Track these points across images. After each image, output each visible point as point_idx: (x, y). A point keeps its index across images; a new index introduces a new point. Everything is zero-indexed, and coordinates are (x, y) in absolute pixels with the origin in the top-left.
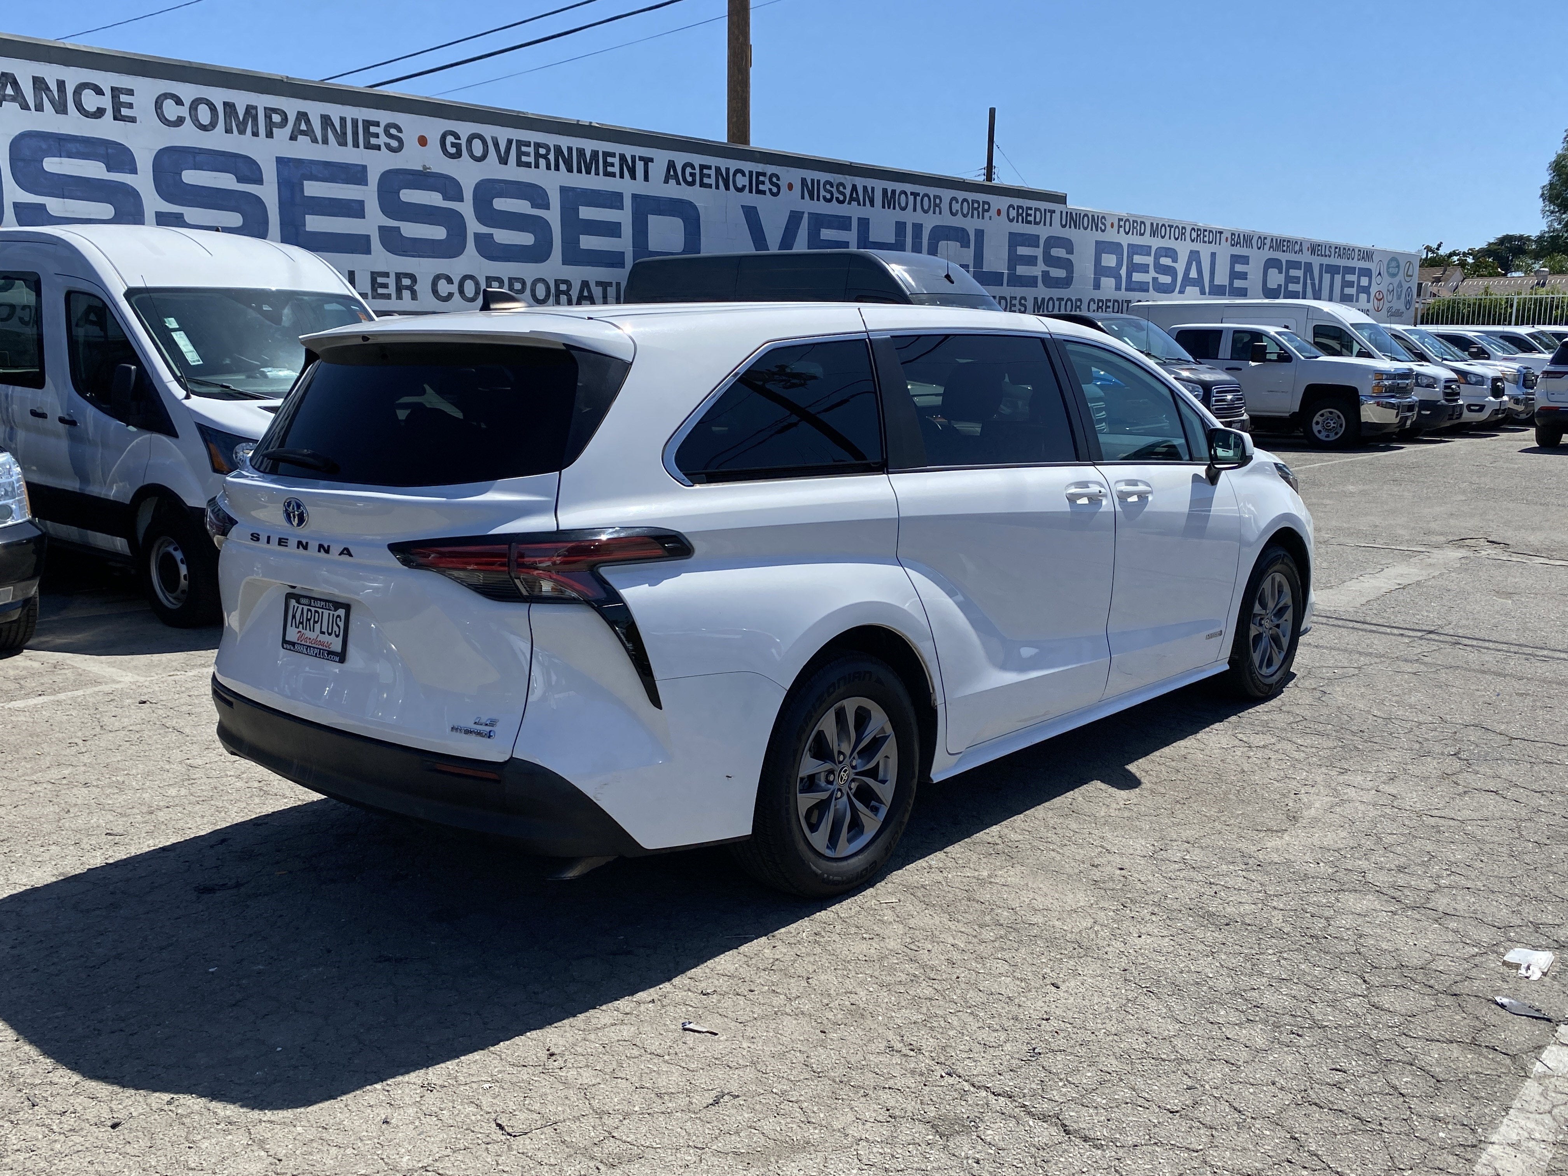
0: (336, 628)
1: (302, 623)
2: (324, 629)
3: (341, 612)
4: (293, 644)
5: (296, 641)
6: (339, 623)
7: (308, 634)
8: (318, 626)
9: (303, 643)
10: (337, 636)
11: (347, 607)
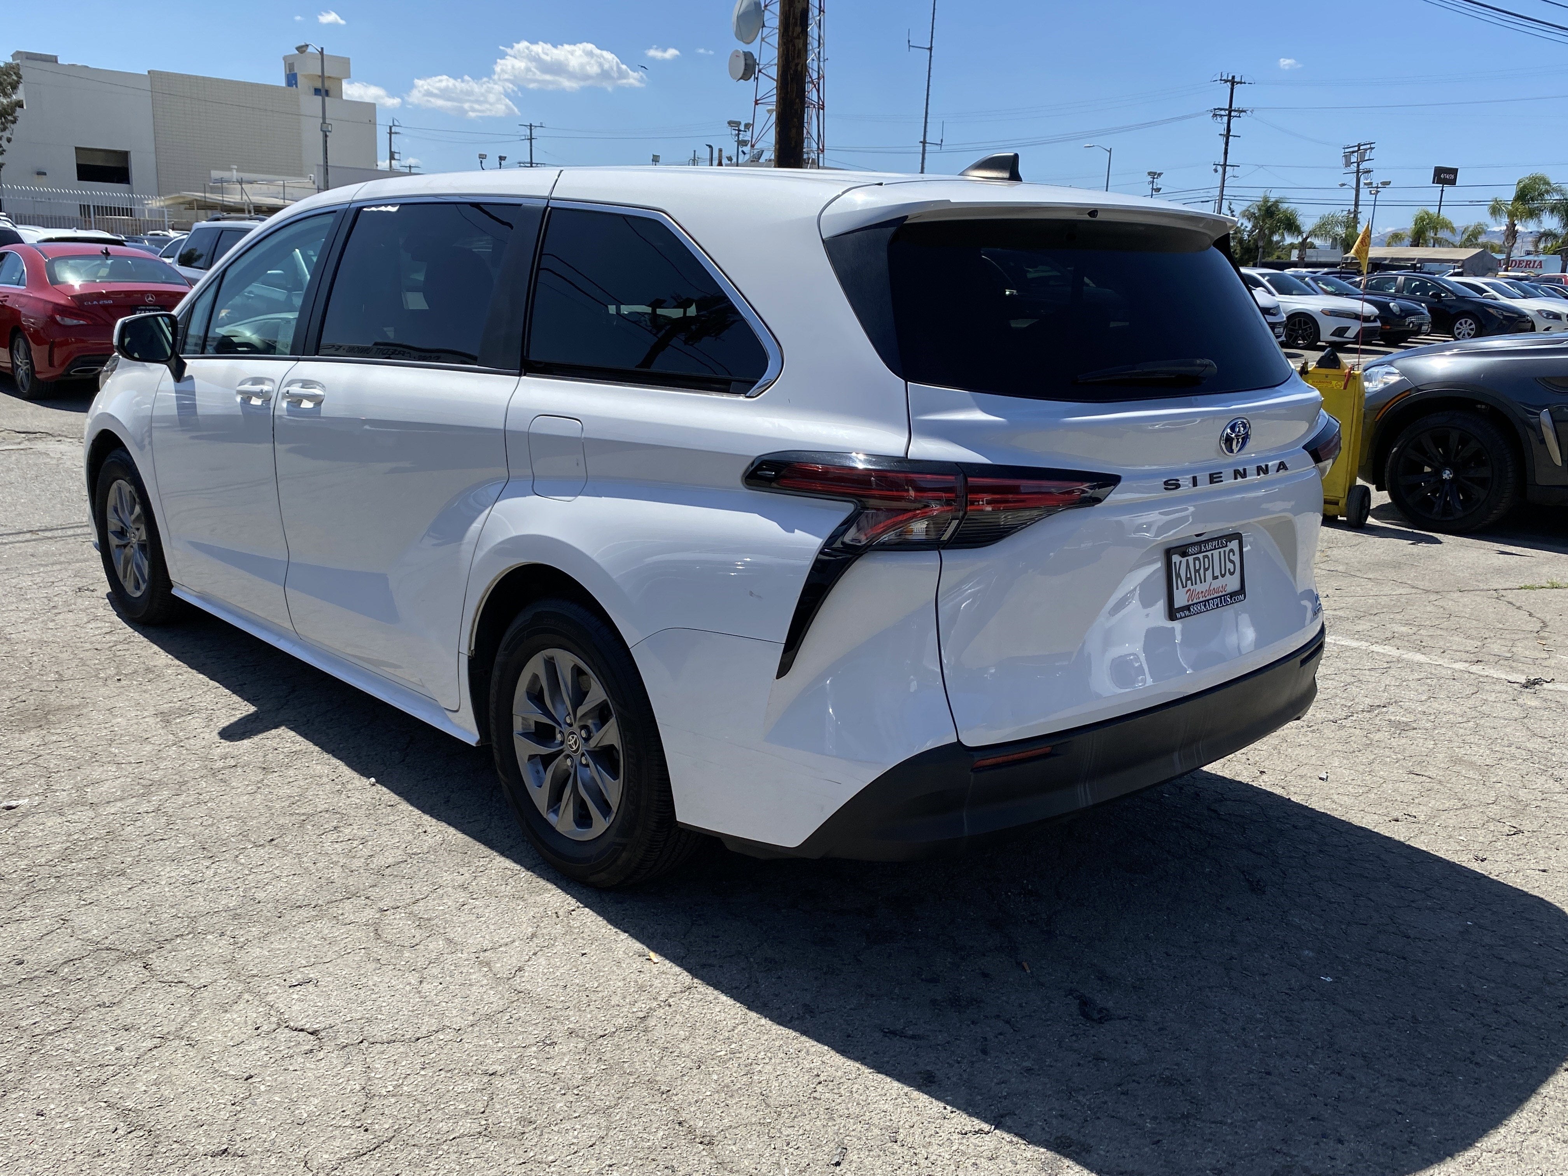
0: (1230, 566)
1: (1190, 579)
2: (1217, 573)
3: (1234, 545)
4: (1187, 608)
5: (1187, 604)
6: (1232, 557)
7: (1200, 587)
8: (1209, 573)
9: (1195, 601)
10: (1232, 574)
11: (1238, 536)
